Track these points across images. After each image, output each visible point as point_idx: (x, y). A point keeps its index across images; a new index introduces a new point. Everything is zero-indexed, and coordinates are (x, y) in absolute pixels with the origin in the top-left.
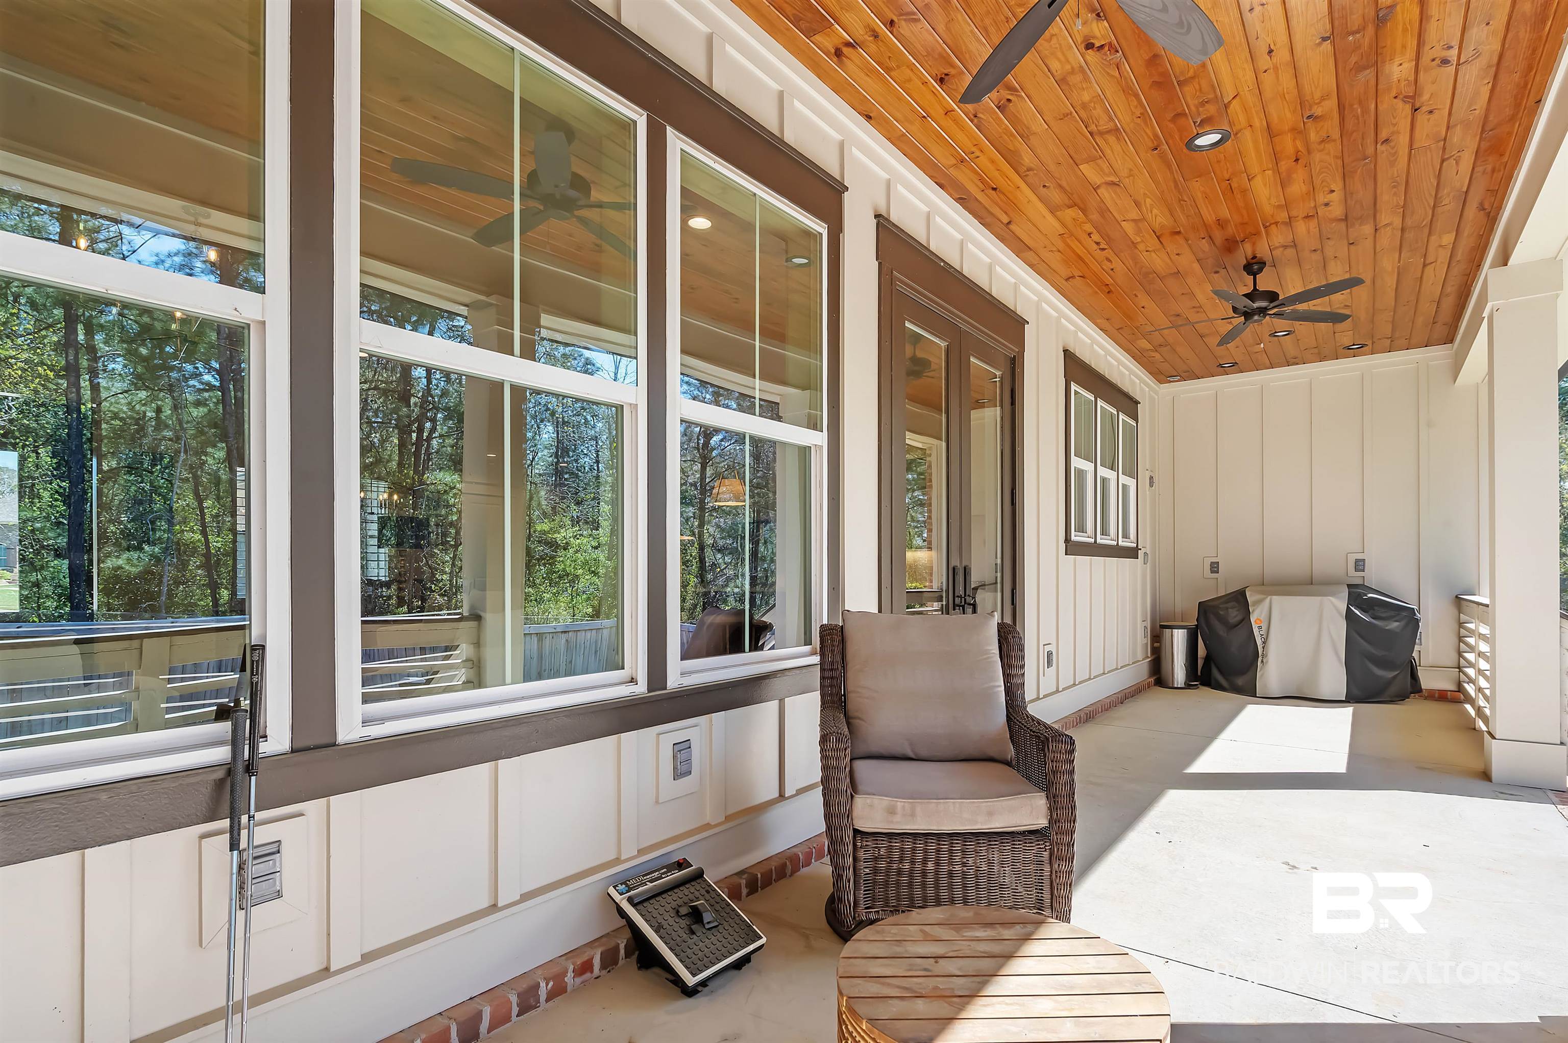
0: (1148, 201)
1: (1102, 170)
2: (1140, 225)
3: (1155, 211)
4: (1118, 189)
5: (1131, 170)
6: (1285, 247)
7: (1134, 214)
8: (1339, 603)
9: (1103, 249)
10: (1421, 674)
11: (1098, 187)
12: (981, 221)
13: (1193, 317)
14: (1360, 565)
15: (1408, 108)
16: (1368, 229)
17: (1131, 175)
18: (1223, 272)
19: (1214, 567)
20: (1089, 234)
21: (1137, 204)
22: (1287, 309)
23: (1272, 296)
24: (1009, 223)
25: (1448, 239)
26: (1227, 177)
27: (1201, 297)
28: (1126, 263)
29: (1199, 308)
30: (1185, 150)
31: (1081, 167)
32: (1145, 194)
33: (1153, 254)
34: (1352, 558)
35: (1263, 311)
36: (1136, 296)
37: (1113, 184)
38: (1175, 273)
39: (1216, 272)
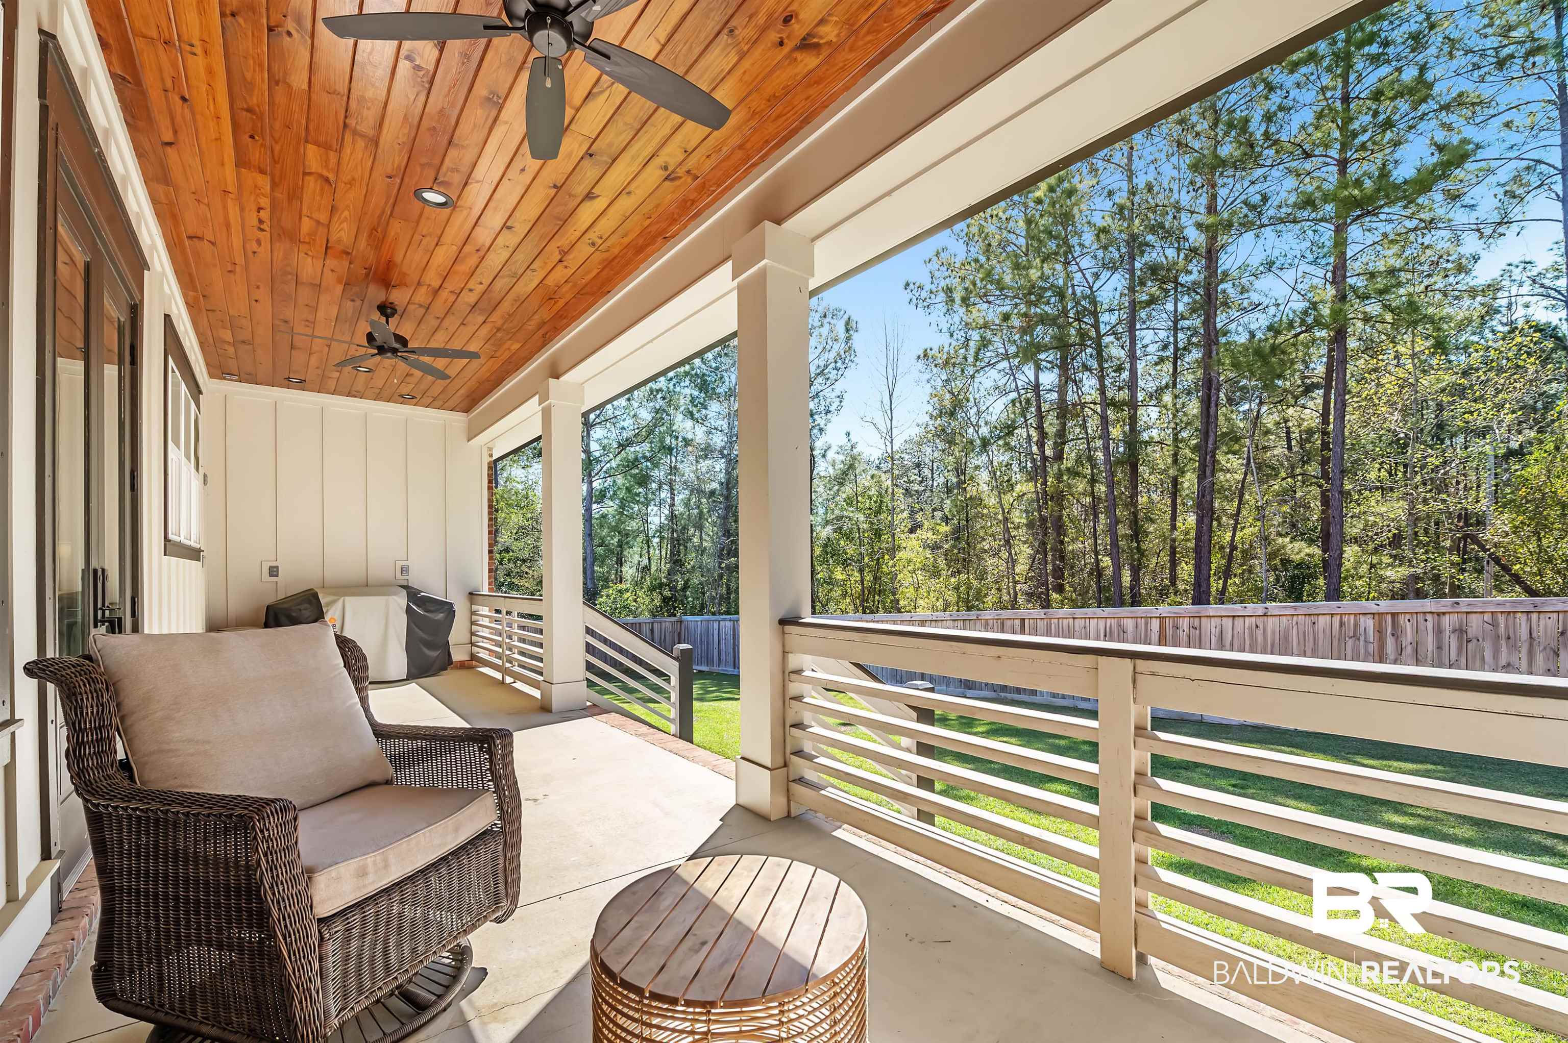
0: (346, 213)
1: (327, 161)
2: (320, 228)
3: (345, 225)
4: (326, 187)
5: (354, 179)
6: (421, 306)
7: (323, 217)
8: (401, 601)
9: (263, 230)
10: (452, 650)
11: (310, 174)
12: (129, 119)
13: (299, 328)
14: (404, 570)
15: (559, 257)
16: (481, 319)
17: (351, 183)
18: (358, 303)
19: (274, 571)
20: (260, 209)
21: (333, 209)
22: (413, 357)
23: (403, 341)
24: (170, 144)
25: (516, 346)
26: (424, 233)
27: (321, 315)
28: (275, 254)
29: (311, 323)
30: (412, 194)
31: (309, 146)
32: (348, 206)
33: (309, 259)
34: (399, 565)
35: (394, 351)
36: (258, 287)
37: (327, 180)
38: (316, 285)
39: (353, 301)
